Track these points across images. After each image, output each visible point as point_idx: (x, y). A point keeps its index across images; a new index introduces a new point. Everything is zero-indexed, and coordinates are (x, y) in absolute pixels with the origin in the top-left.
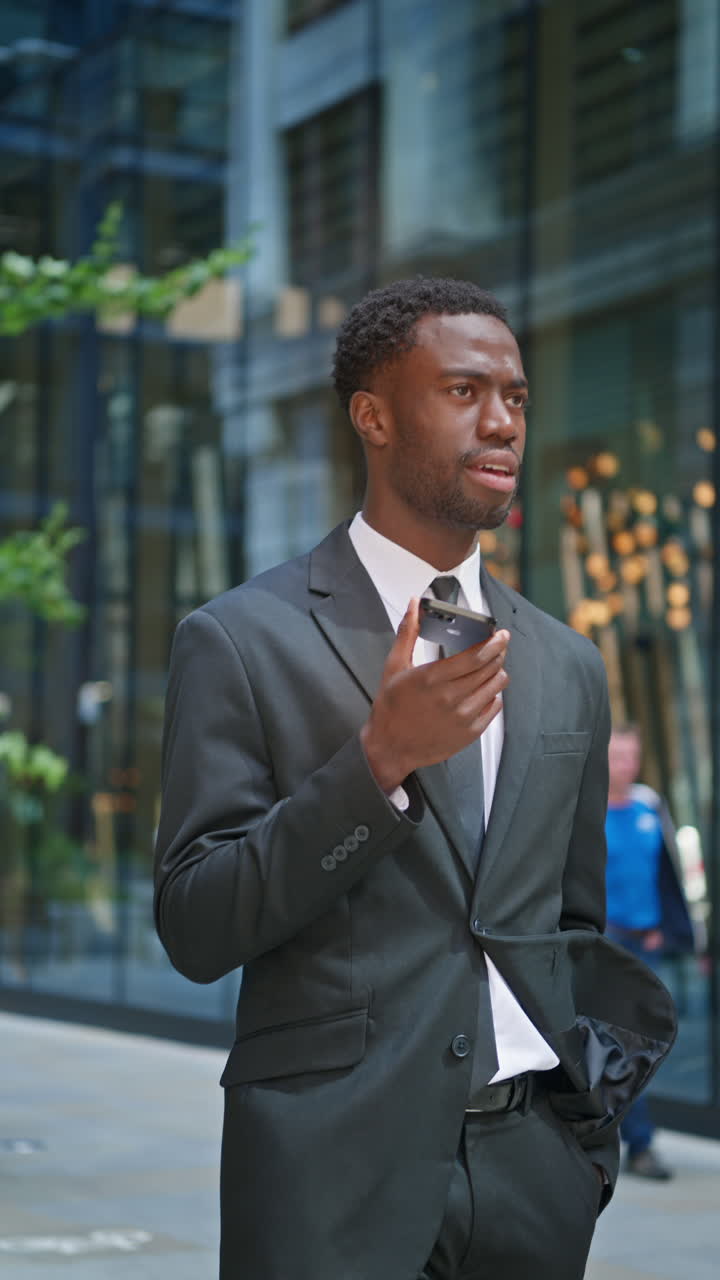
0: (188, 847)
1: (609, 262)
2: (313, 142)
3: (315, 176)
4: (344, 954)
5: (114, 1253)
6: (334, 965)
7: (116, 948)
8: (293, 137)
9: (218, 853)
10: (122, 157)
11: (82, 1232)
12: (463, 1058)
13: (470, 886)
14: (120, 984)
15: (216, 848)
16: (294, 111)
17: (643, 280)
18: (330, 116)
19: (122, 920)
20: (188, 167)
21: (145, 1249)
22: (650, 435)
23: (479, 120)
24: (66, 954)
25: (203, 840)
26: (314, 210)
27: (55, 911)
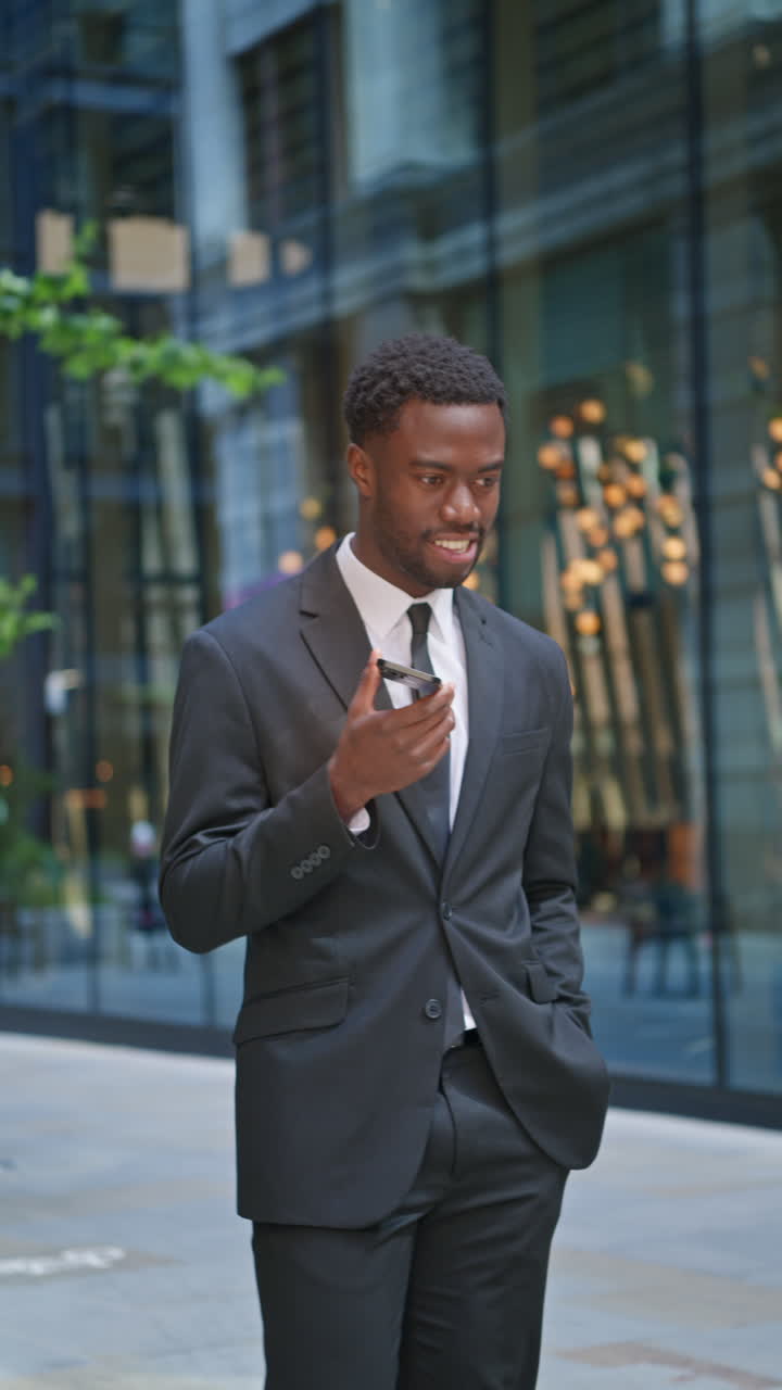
0: (186, 843)
1: (592, 187)
2: (268, 68)
3: (271, 106)
4: (330, 932)
5: (86, 1271)
6: (322, 941)
7: (89, 954)
8: (244, 64)
9: (212, 848)
10: (57, 92)
11: (53, 1252)
12: (435, 1019)
13: (438, 870)
14: (94, 991)
15: (209, 845)
16: (244, 35)
17: (631, 206)
18: (282, 39)
19: (96, 924)
20: (132, 99)
21: (118, 1265)
22: (641, 377)
23: (448, 36)
24: (39, 963)
25: (200, 837)
26: (273, 143)
27: (27, 918)
